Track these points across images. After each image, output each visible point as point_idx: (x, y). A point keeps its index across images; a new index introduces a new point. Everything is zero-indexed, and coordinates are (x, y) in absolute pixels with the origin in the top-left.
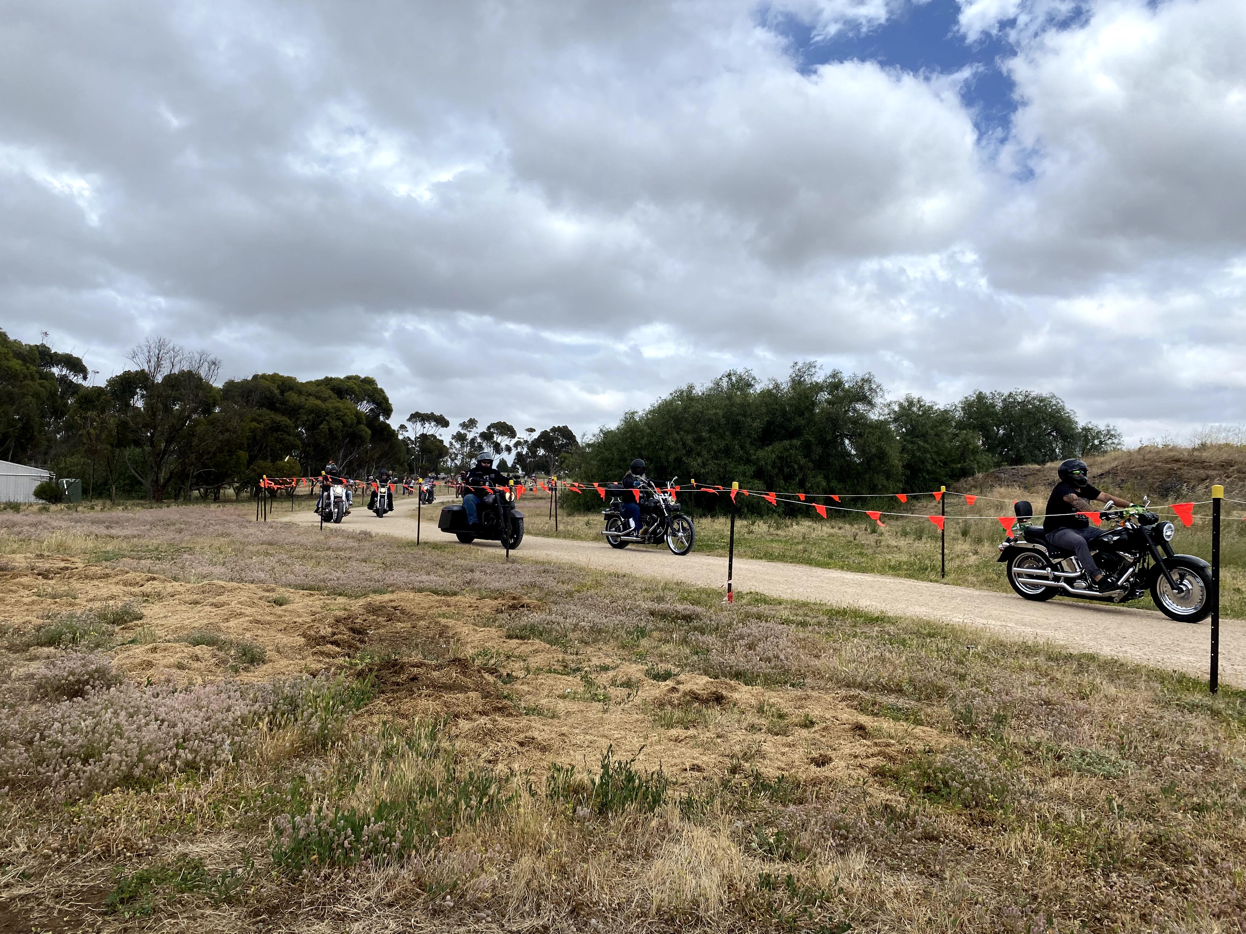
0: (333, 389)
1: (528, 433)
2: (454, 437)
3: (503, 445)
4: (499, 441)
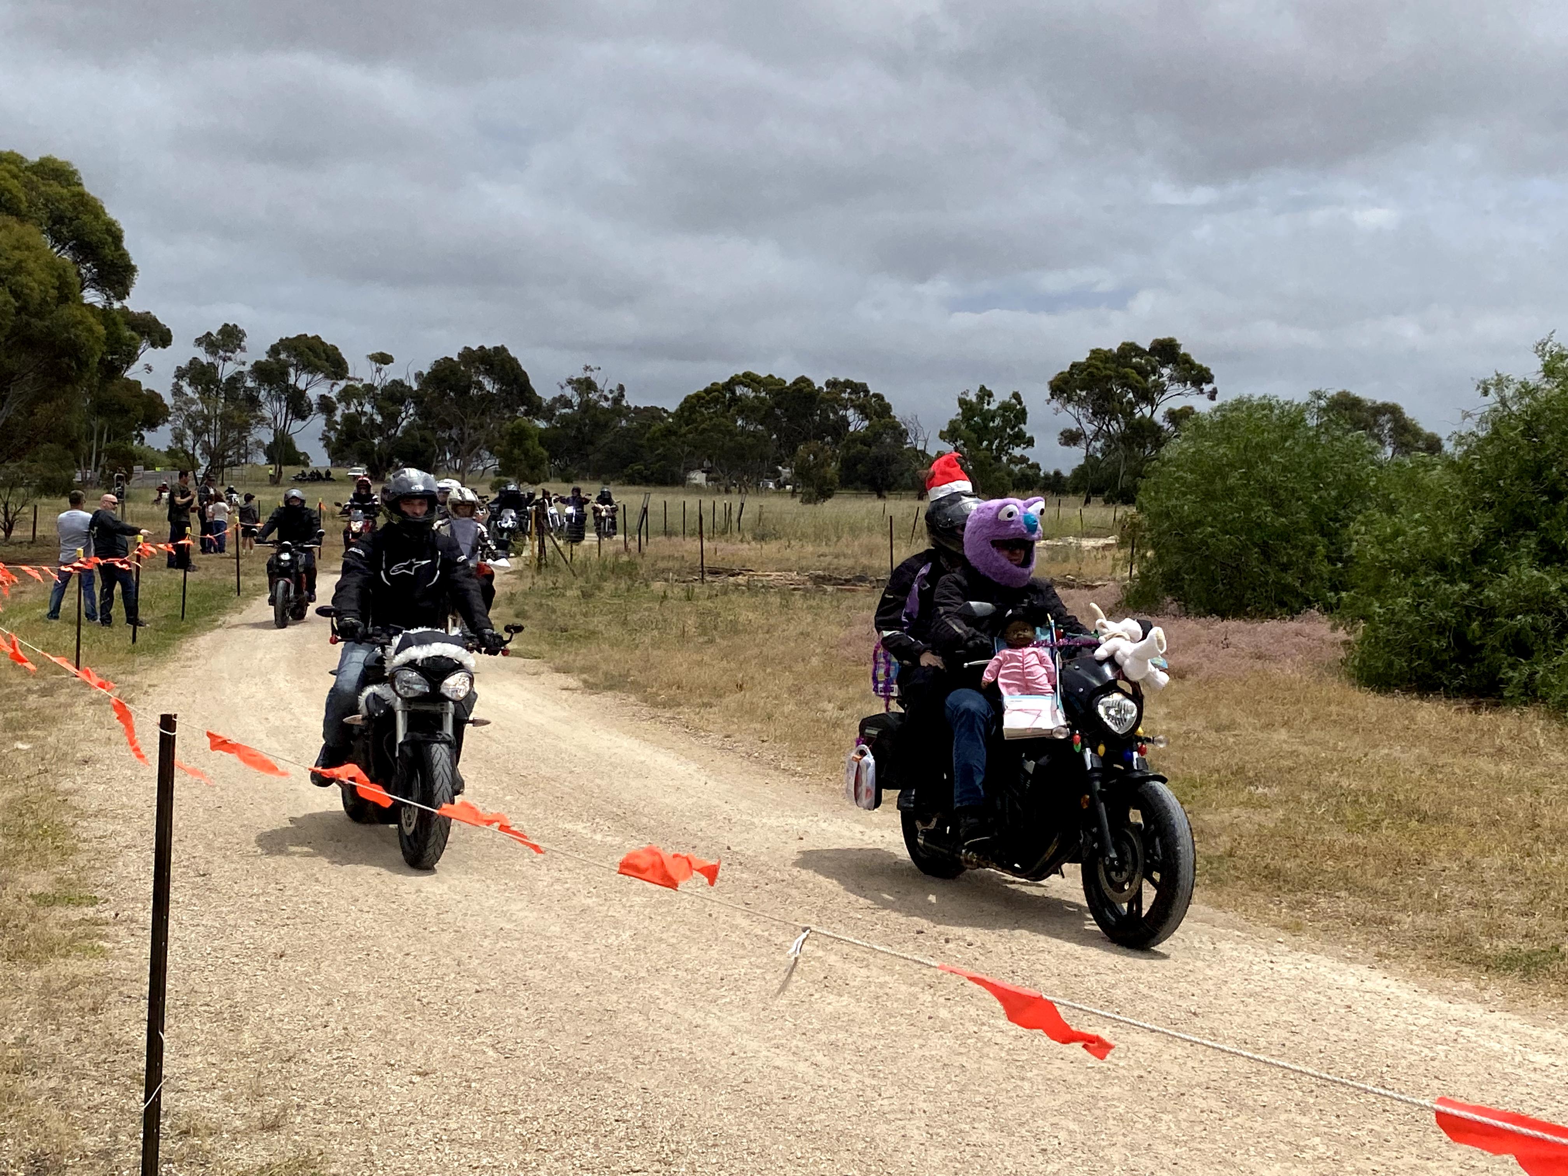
1: (374, 366)
2: (180, 374)
3: (313, 395)
4: (301, 385)
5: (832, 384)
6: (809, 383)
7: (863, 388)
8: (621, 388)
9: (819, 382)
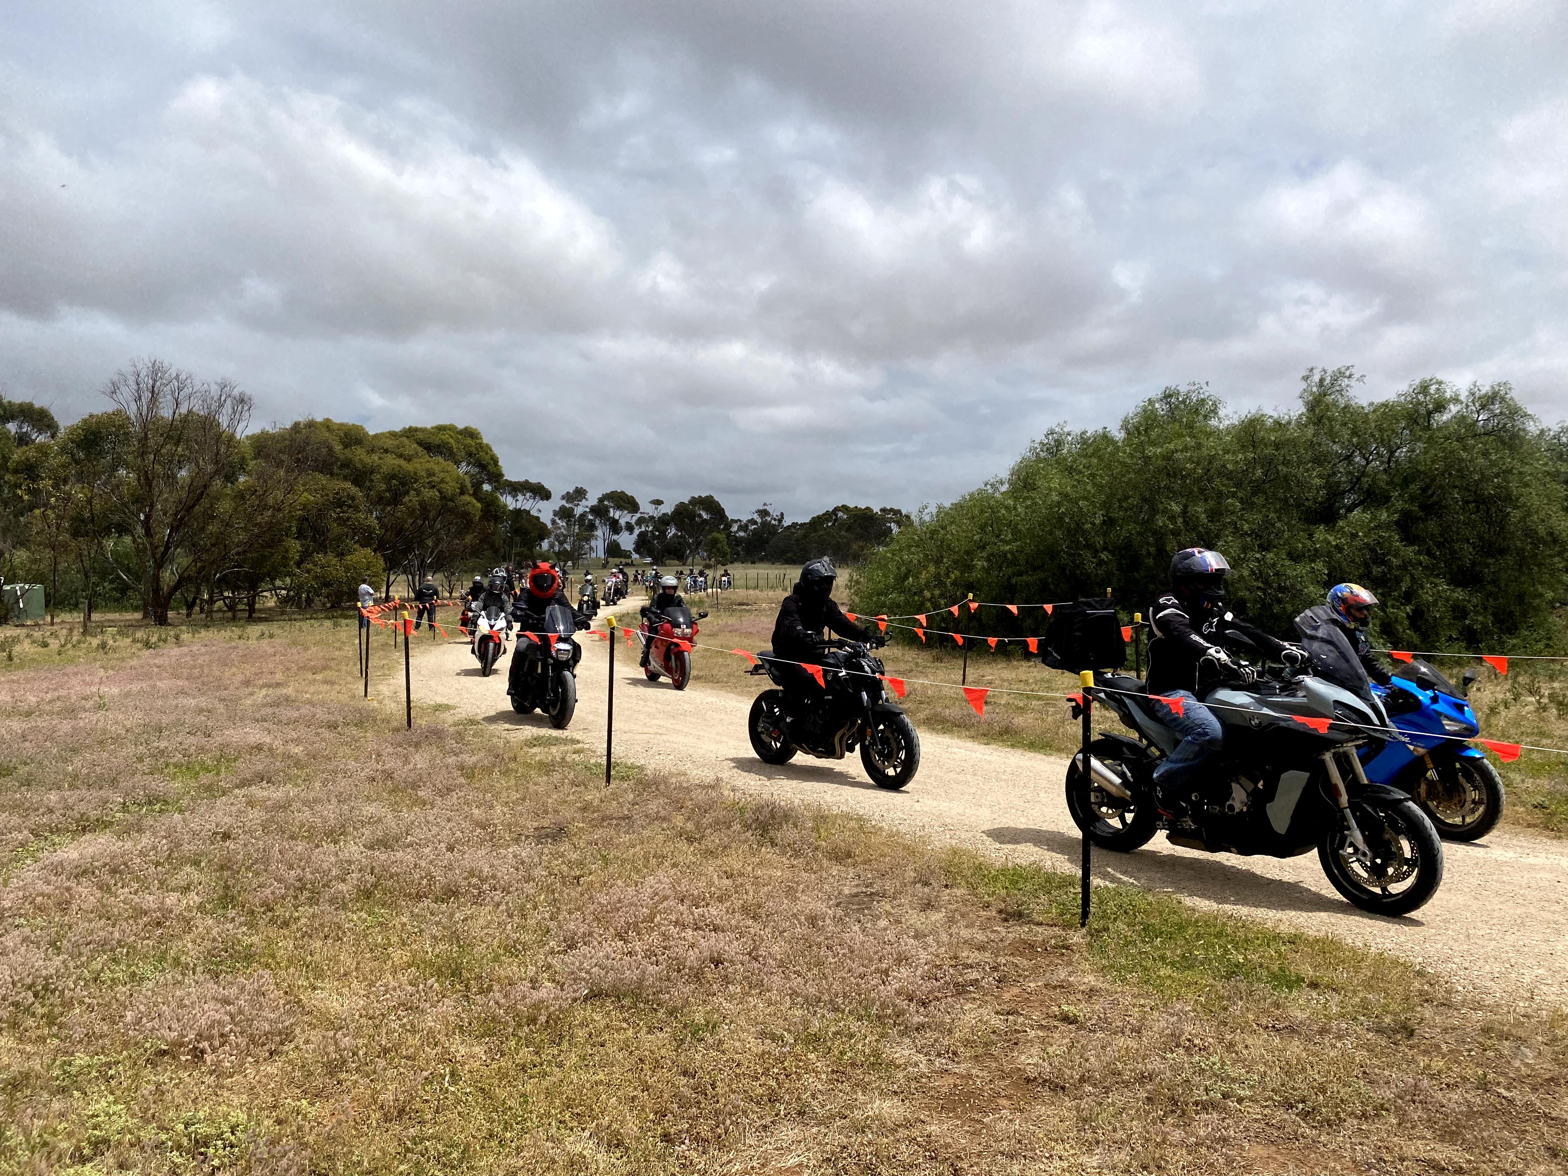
0: (420, 443)
1: (653, 506)
2: (556, 513)
3: (622, 522)
4: (617, 517)
5: (883, 510)
6: (872, 511)
7: (899, 512)
8: (782, 514)
9: (876, 509)
